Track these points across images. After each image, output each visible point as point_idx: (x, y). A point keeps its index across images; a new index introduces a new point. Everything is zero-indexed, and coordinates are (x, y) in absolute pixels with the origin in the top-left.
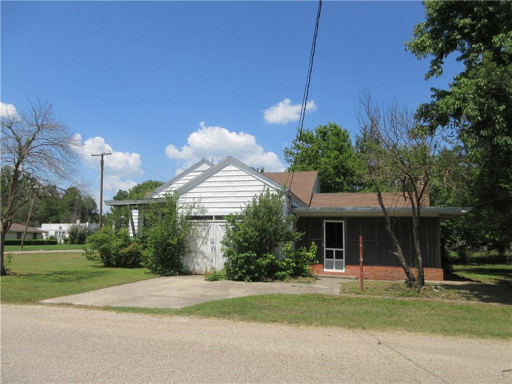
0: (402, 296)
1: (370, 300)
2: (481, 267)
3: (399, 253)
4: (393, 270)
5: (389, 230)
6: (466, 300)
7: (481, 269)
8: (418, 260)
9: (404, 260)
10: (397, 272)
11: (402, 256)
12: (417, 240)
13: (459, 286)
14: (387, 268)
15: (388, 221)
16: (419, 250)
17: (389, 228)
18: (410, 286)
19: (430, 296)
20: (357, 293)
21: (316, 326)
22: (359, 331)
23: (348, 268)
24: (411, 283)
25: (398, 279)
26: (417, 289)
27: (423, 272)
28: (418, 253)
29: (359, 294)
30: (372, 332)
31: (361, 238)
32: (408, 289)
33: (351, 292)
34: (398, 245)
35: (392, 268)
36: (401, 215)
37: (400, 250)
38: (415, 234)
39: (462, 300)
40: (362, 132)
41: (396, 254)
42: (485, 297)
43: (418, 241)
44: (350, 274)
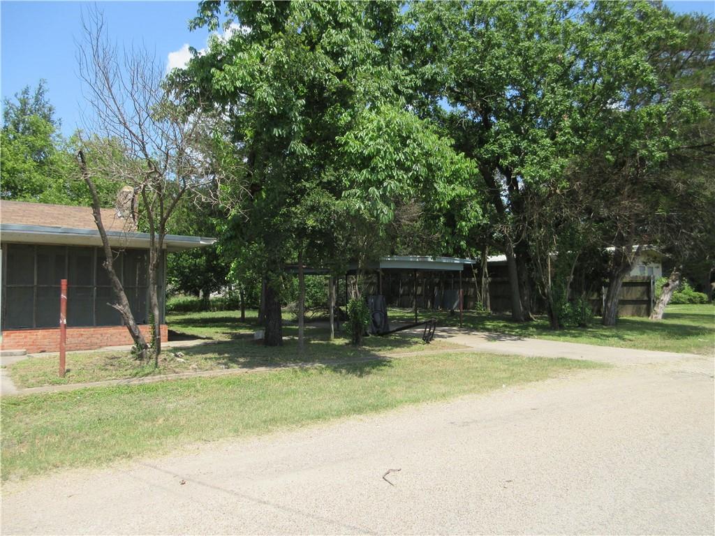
0: (135, 376)
1: (87, 393)
2: (187, 317)
3: (124, 306)
4: (92, 332)
5: (110, 268)
6: (226, 368)
7: (191, 319)
8: (153, 316)
9: (131, 316)
10: (99, 336)
11: (129, 310)
12: (154, 284)
13: (194, 347)
14: (82, 330)
15: (109, 252)
16: (156, 301)
17: (108, 264)
18: (141, 357)
19: (177, 370)
20: (53, 383)
21: (22, 478)
22: (121, 464)
23: (7, 336)
24: (142, 353)
25: (101, 347)
26: (152, 362)
27: (159, 335)
28: (155, 305)
29: (59, 384)
30: (148, 461)
31: (64, 282)
32: (138, 362)
33: (40, 384)
34: (122, 294)
35: (92, 330)
36: (128, 245)
37: (125, 300)
38: (151, 276)
39: (220, 368)
40: (18, 96)
41: (118, 307)
42: (242, 360)
43: (156, 286)
44: (11, 347)
